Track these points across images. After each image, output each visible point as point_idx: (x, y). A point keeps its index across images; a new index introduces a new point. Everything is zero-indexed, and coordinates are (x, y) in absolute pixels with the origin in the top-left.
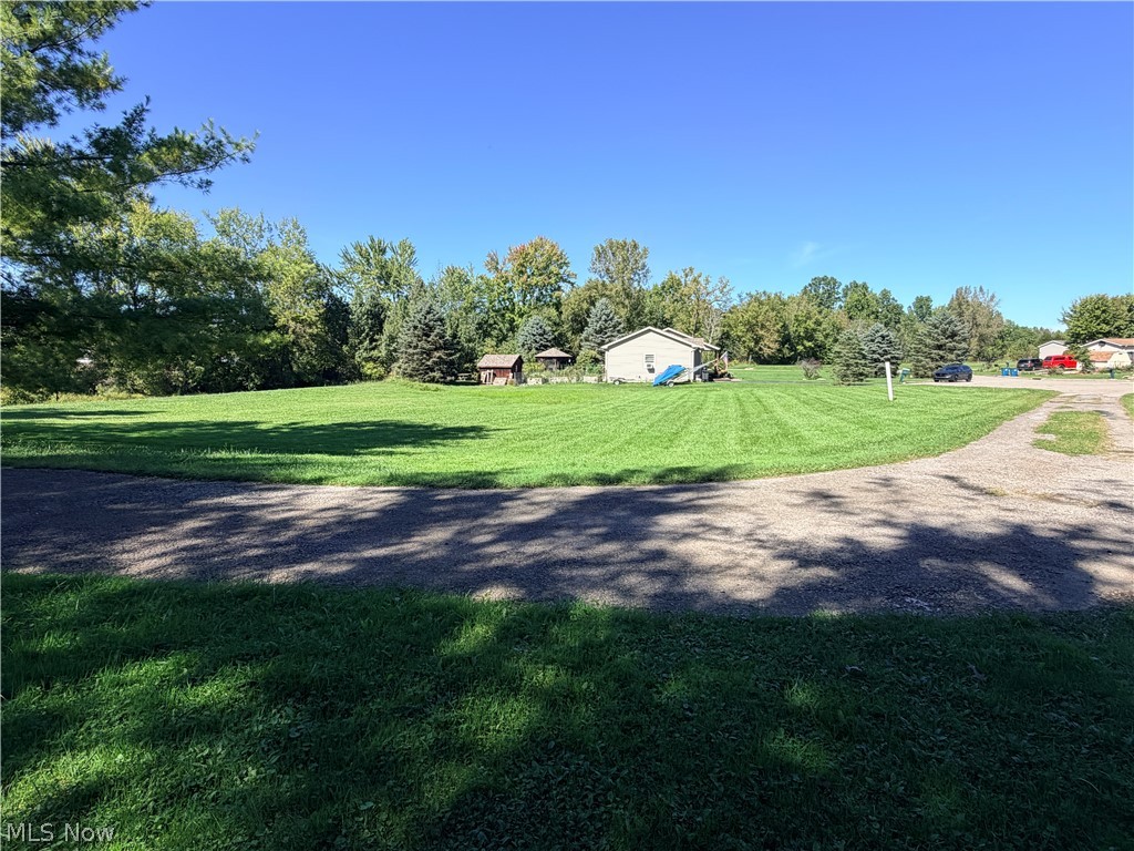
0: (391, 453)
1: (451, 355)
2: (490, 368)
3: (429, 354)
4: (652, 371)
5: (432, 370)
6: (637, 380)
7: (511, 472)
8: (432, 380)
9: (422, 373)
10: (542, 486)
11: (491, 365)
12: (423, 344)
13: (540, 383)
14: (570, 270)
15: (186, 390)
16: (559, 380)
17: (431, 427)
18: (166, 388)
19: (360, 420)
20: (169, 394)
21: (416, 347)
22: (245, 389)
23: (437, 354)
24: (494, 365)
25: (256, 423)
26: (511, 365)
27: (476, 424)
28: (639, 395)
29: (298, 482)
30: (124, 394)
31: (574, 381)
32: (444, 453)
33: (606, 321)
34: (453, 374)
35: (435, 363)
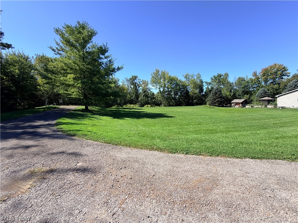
1: (222, 99)
2: (235, 103)
3: (215, 99)
5: (216, 103)
9: (213, 104)
11: (235, 102)
12: (214, 97)
13: (250, 107)
16: (257, 106)
21: (212, 98)
23: (217, 99)
26: (241, 102)
31: (263, 107)
34: (222, 104)
35: (217, 101)
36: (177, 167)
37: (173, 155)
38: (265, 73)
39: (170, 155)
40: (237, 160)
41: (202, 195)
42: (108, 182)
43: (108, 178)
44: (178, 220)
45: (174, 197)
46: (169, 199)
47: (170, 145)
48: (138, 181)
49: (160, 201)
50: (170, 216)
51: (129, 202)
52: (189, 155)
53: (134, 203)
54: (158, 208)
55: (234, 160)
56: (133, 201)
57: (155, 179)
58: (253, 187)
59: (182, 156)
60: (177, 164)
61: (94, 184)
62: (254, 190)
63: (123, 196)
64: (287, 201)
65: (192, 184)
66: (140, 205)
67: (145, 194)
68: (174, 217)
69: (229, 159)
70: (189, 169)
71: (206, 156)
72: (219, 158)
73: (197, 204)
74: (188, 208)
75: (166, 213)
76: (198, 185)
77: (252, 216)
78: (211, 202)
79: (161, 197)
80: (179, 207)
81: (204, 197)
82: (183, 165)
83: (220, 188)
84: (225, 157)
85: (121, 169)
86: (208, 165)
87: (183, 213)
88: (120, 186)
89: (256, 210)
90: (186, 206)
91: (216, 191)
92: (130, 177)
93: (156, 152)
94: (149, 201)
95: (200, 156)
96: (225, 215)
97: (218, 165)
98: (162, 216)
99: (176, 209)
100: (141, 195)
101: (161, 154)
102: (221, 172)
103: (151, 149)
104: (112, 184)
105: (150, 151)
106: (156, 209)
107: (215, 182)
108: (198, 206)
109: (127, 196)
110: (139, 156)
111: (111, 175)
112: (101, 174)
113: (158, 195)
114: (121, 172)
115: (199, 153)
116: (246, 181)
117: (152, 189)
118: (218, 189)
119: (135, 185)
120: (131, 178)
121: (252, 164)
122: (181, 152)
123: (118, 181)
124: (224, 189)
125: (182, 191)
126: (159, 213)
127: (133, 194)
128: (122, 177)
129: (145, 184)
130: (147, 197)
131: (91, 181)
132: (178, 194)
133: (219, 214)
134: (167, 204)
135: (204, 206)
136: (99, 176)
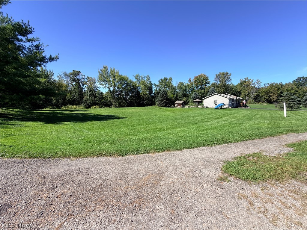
2: (177, 104)
3: (163, 100)
5: (163, 104)
6: (211, 107)
8: (163, 106)
9: (161, 105)
12: (162, 98)
14: (209, 80)
16: (192, 107)
21: (160, 99)
23: (164, 101)
24: (178, 103)
26: (181, 103)
28: (210, 111)
33: (212, 92)
34: (168, 105)
36: (127, 170)
37: (123, 158)
38: (197, 80)
39: (120, 158)
40: (178, 152)
41: (151, 190)
42: (34, 210)
43: (34, 205)
44: (128, 223)
45: (123, 201)
46: (118, 204)
47: (121, 147)
48: (81, 196)
49: (109, 211)
50: (119, 222)
51: (68, 226)
52: (139, 155)
53: (75, 224)
54: (106, 219)
55: (176, 152)
56: (74, 222)
57: (103, 188)
58: (188, 171)
59: (132, 157)
60: (127, 167)
61: (8, 220)
62: (189, 173)
63: (58, 221)
64: (208, 176)
65: (142, 182)
66: (83, 224)
67: (91, 209)
68: (123, 221)
69: (172, 152)
70: (139, 169)
71: (154, 153)
72: (165, 153)
73: (146, 200)
74: (137, 208)
75: (115, 221)
76: (146, 182)
77: (187, 195)
78: (158, 194)
79: (110, 206)
80: (129, 209)
81: (152, 192)
82: (133, 166)
83: (165, 179)
84: (170, 151)
85: (56, 187)
86: (156, 161)
87: (133, 213)
88: (54, 210)
89: (190, 189)
90: (135, 206)
91: (162, 183)
92: (69, 194)
93: (104, 158)
94: (95, 214)
95: (149, 154)
96: (169, 202)
97: (164, 159)
98: (111, 225)
99: (126, 213)
100: (85, 211)
101: (110, 159)
102: (166, 165)
103: (99, 155)
104: (41, 211)
105: (97, 158)
106: (103, 221)
107: (161, 175)
108: (147, 202)
109: (65, 219)
110: (83, 166)
111: (40, 199)
112: (21, 203)
113: (106, 204)
114: (56, 191)
115: (149, 151)
116: (184, 168)
117: (99, 200)
118: (163, 181)
119: (77, 201)
120: (72, 195)
121: (188, 153)
122: (132, 153)
123: (51, 204)
124: (168, 179)
125: (131, 192)
126: (106, 224)
127: (73, 214)
128: (57, 197)
129: (90, 197)
130: (93, 211)
131: (2, 218)
132: (128, 196)
133: (164, 203)
134: (116, 210)
135: (152, 200)
136: (18, 206)
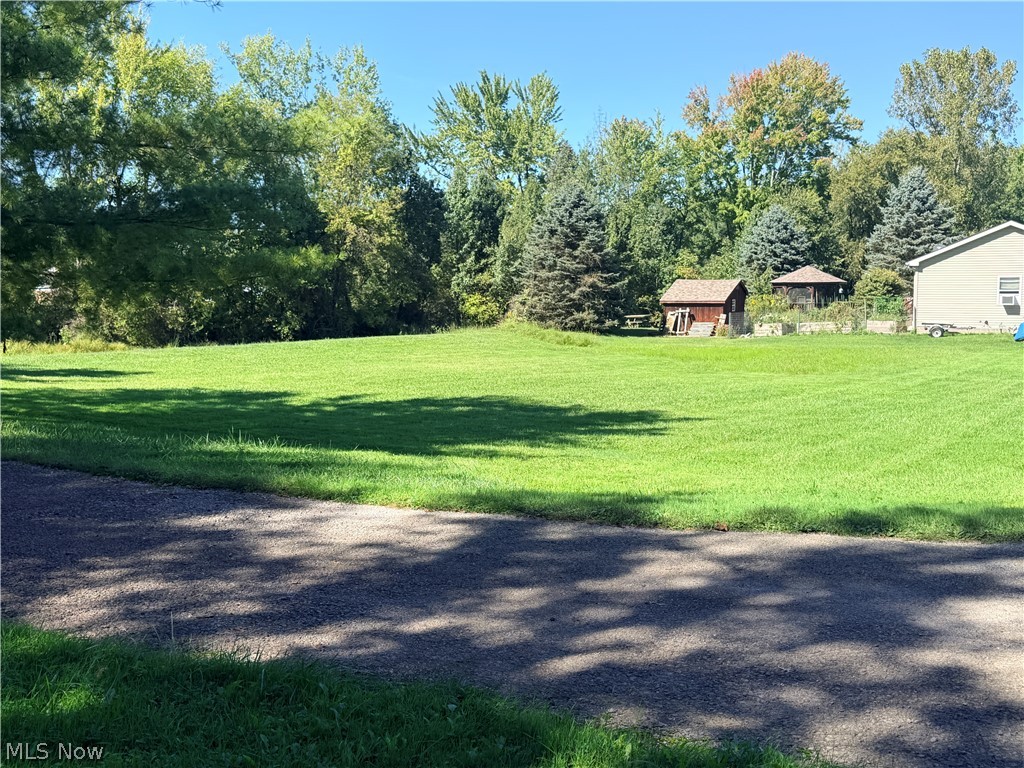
0: (493, 455)
1: (613, 280)
2: (684, 304)
3: (574, 278)
4: (1013, 310)
5: (579, 308)
6: (981, 328)
7: (690, 497)
8: (579, 326)
10: (742, 527)
11: (685, 298)
13: (779, 333)
14: (850, 114)
15: (188, 338)
16: (816, 326)
17: (569, 409)
18: (157, 334)
19: (448, 395)
20: (162, 342)
21: (552, 268)
22: (277, 337)
23: (588, 279)
24: (692, 299)
25: (285, 394)
26: (723, 298)
27: (646, 406)
28: (983, 358)
29: (329, 496)
30: (98, 343)
31: (847, 329)
32: (581, 458)
33: (919, 212)
34: (617, 316)
35: (585, 295)
